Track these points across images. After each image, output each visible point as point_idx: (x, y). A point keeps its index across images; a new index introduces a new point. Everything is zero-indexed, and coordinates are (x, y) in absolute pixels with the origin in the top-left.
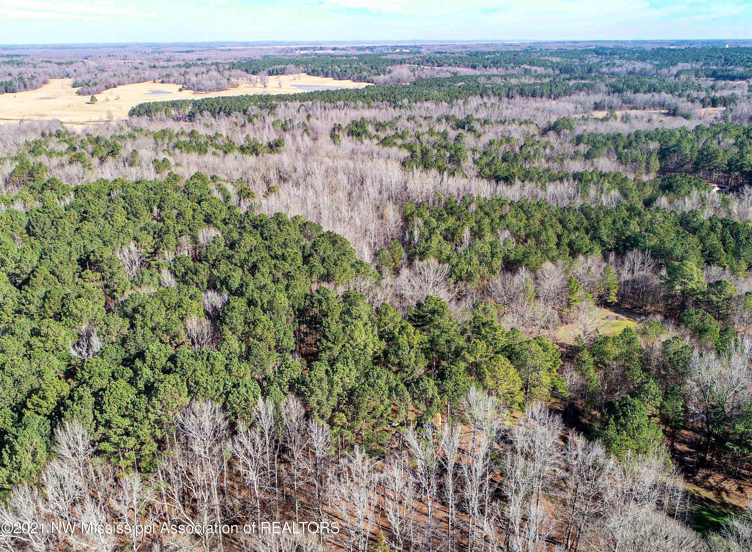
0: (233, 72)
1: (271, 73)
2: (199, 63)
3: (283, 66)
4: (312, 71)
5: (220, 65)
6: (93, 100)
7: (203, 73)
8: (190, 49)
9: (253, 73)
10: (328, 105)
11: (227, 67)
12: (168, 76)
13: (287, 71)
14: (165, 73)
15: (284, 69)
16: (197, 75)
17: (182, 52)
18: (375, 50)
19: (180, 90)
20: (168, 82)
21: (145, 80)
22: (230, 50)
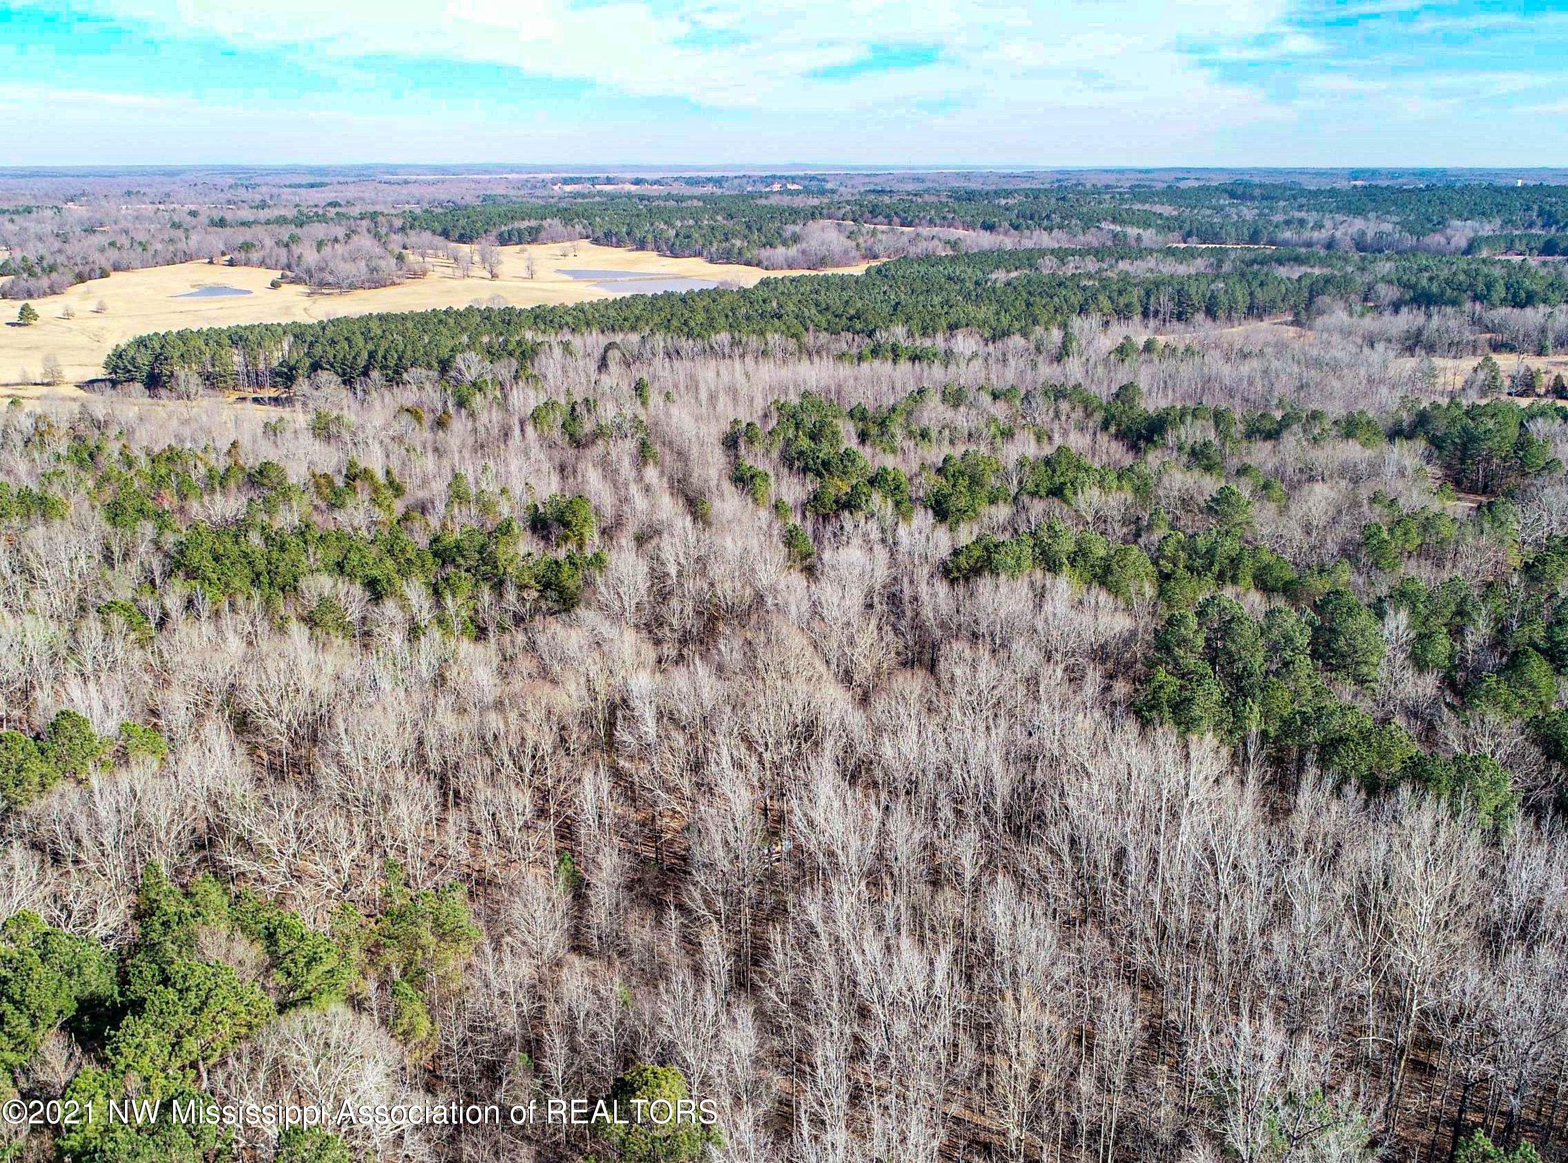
0: (413, 237)
1: (504, 240)
2: (332, 212)
3: (533, 223)
4: (606, 235)
5: (380, 219)
6: (26, 317)
7: (336, 240)
8: (318, 180)
9: (462, 239)
10: (686, 344)
11: (398, 223)
12: (247, 247)
13: (543, 234)
14: (241, 240)
15: (538, 230)
16: (320, 245)
17: (300, 186)
18: (726, 185)
19: (275, 285)
20: (247, 264)
21: (187, 257)
22: (406, 182)
